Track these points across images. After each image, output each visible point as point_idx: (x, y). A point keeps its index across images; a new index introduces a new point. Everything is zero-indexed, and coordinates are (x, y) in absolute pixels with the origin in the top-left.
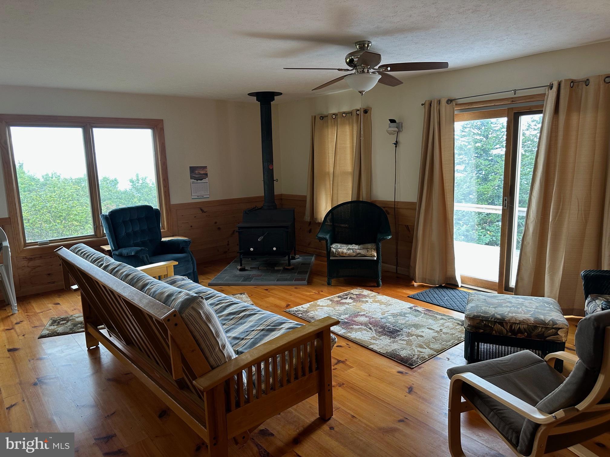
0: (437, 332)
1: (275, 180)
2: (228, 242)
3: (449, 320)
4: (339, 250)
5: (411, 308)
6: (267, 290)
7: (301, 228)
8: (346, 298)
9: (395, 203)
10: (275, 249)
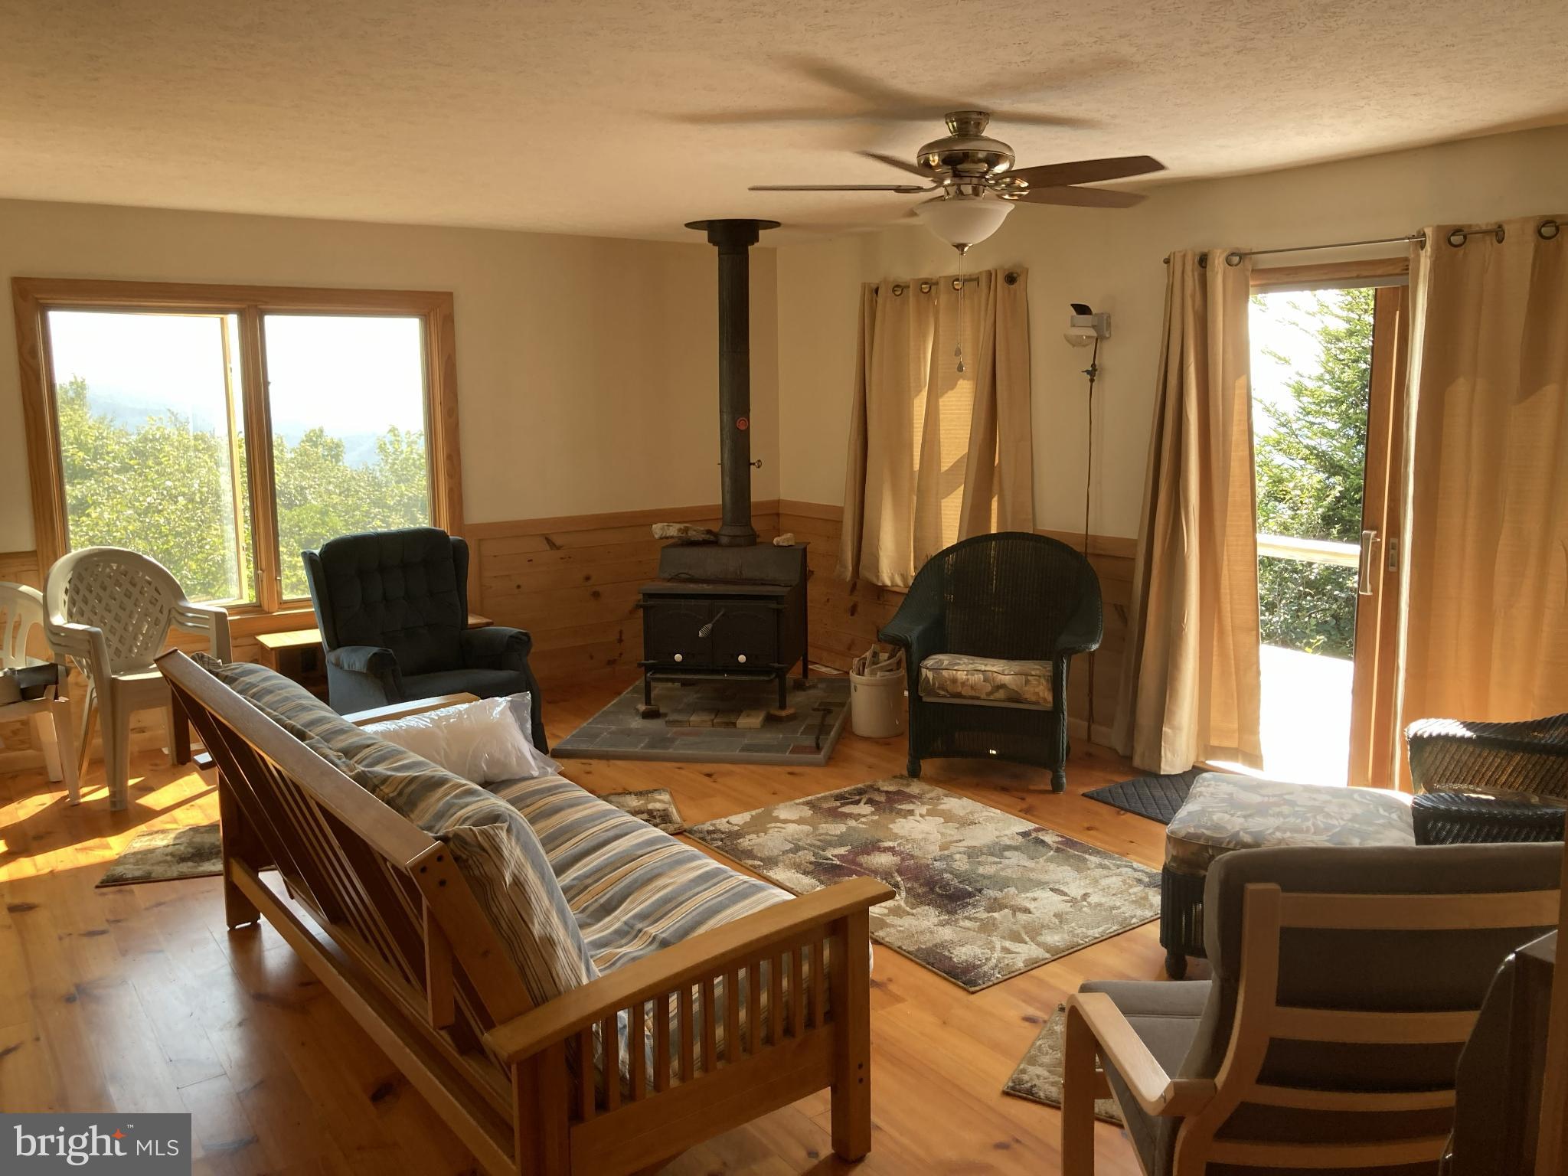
0: (1073, 901)
1: (754, 464)
2: (621, 632)
3: (1118, 871)
4: (945, 673)
5: (1025, 834)
6: (709, 775)
7: (828, 600)
8: (857, 803)
9: (1087, 539)
10: (742, 658)
